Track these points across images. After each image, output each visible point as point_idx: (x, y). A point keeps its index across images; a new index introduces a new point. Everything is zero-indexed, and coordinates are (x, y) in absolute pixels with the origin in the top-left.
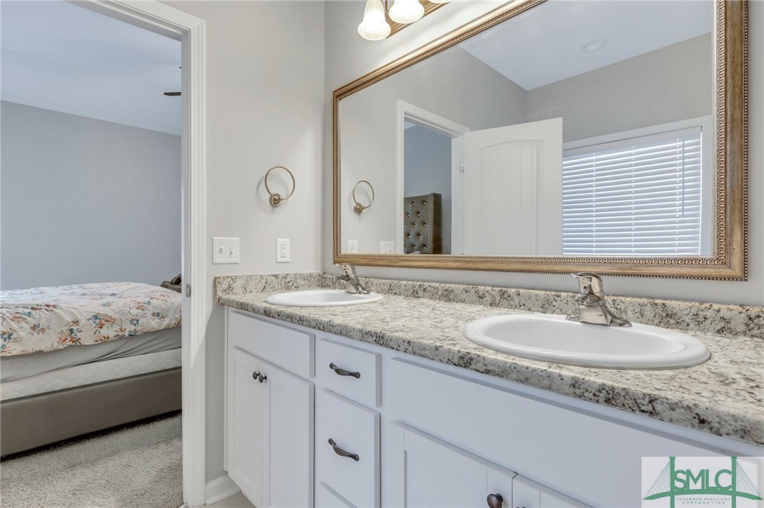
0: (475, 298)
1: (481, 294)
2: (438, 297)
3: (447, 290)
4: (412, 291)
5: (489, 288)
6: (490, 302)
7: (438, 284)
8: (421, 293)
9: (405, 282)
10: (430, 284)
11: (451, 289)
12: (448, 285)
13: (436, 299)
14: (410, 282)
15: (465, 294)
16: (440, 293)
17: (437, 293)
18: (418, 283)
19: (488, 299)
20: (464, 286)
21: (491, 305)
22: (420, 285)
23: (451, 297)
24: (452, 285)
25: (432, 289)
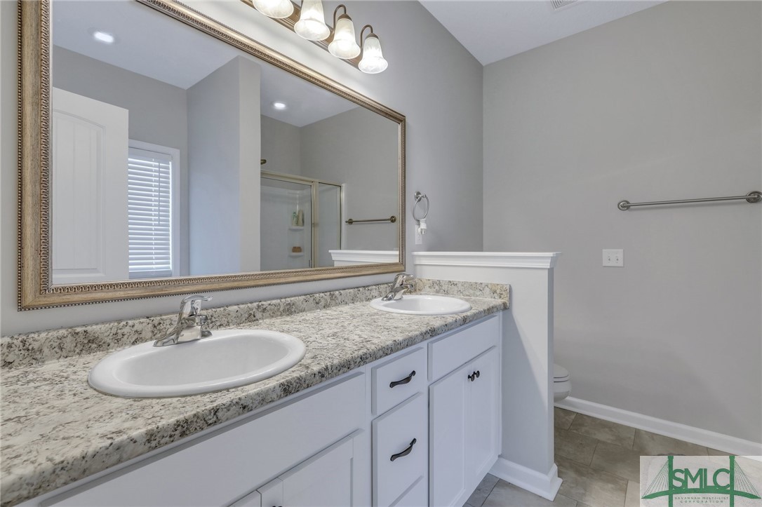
0: (313, 305)
1: (317, 301)
2: (280, 313)
3: (289, 304)
4: (247, 316)
5: (322, 294)
6: (323, 305)
7: (279, 301)
8: (259, 315)
9: (236, 307)
10: (269, 302)
11: (293, 302)
12: (288, 299)
13: (277, 316)
14: (242, 306)
15: (305, 304)
16: (281, 309)
17: (279, 309)
18: (255, 304)
19: (323, 303)
20: (303, 297)
21: (324, 307)
22: (259, 306)
23: (293, 310)
24: (293, 299)
25: (272, 307)
